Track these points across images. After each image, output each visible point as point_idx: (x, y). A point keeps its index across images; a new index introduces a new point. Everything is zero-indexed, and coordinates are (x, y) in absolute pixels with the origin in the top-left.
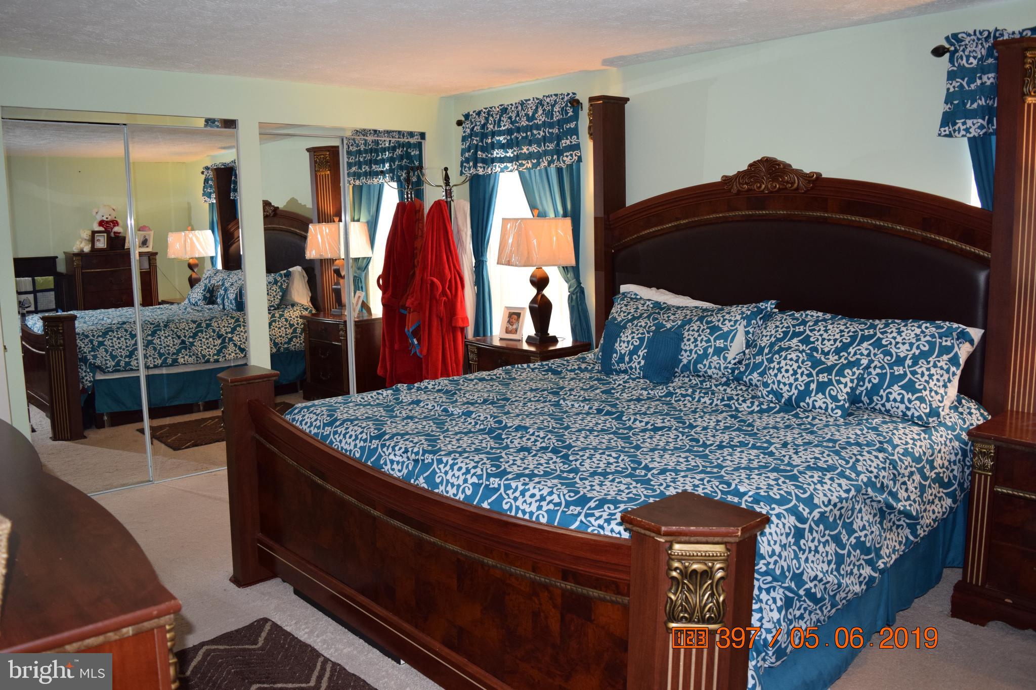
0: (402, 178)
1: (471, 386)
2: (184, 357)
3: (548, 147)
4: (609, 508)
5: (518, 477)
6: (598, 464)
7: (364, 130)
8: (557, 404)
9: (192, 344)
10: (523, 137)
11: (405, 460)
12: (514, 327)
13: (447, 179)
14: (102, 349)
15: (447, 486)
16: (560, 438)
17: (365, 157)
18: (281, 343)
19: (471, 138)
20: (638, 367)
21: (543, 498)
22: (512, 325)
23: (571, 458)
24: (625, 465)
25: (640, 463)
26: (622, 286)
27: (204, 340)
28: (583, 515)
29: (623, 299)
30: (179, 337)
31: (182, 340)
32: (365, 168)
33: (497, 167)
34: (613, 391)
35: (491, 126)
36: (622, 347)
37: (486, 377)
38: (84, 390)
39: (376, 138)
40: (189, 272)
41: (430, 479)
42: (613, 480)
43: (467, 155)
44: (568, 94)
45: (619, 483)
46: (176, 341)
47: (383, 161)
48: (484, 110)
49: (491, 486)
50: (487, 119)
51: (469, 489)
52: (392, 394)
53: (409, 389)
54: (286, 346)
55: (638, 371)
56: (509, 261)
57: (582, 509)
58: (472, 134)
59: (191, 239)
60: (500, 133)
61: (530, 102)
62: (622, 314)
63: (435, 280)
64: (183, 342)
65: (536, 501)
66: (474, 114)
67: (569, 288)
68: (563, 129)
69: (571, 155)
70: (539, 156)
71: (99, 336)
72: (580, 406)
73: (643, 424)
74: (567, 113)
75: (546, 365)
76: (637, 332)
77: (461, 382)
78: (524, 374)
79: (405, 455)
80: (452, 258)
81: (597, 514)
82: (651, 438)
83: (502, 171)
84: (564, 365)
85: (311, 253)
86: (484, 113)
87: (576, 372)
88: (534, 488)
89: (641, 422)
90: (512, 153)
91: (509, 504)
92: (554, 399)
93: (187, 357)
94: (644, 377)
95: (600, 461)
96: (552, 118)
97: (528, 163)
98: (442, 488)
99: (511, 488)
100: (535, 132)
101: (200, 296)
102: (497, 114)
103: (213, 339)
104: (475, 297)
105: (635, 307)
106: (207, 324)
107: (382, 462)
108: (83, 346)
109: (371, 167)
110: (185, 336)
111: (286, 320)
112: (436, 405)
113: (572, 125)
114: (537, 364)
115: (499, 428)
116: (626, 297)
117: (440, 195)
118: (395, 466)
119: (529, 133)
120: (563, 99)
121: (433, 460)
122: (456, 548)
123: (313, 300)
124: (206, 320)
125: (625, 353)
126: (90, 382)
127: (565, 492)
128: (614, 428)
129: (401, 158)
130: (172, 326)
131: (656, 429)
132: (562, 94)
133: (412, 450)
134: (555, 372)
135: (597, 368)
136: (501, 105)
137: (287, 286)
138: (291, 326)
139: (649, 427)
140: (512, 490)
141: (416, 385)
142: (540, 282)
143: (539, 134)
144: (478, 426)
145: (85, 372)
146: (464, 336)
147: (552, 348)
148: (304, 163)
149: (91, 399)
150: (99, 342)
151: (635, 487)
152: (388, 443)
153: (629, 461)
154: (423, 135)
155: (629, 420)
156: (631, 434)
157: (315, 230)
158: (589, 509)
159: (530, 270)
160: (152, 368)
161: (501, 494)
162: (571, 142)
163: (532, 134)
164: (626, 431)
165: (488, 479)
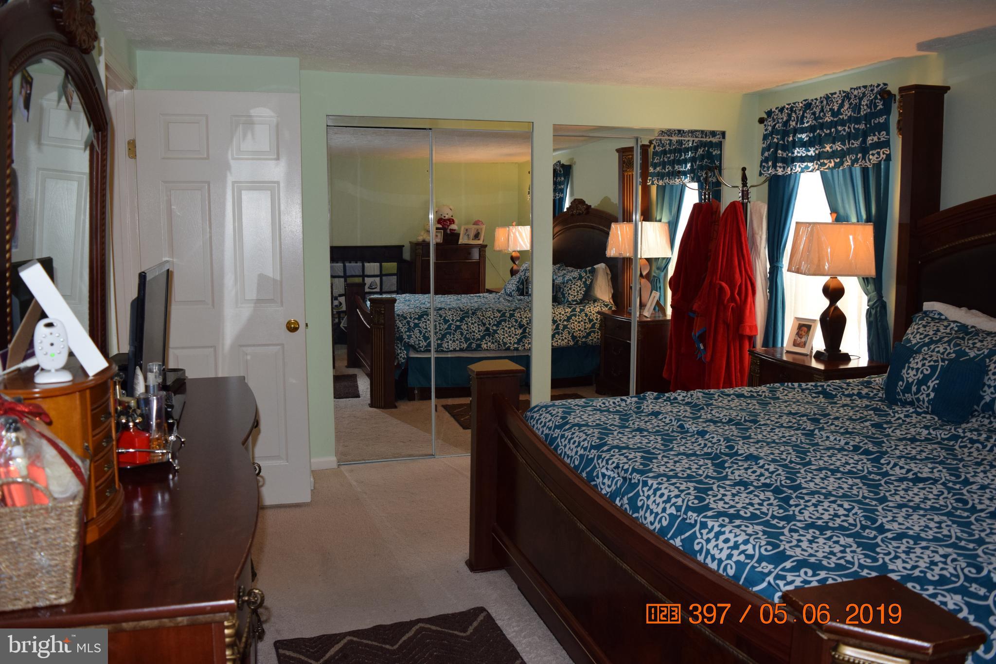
0: (702, 178)
1: (725, 402)
2: (487, 344)
3: (853, 144)
4: (806, 573)
5: (719, 515)
6: (822, 514)
7: (669, 130)
8: (810, 434)
9: (495, 332)
10: (826, 134)
11: (616, 475)
12: (803, 340)
13: (744, 179)
14: (416, 331)
15: (646, 512)
16: (792, 475)
17: (670, 157)
18: (580, 337)
19: (772, 136)
20: (926, 399)
21: (736, 546)
22: (801, 338)
23: (792, 502)
24: (855, 520)
25: (874, 521)
26: (925, 303)
27: (506, 329)
28: (773, 575)
29: (922, 319)
30: (484, 324)
31: (487, 328)
32: (668, 168)
33: (798, 167)
34: (885, 426)
35: (794, 124)
36: (910, 375)
37: (746, 394)
38: (399, 366)
39: (681, 138)
40: (511, 264)
41: (633, 501)
42: (829, 538)
43: (766, 154)
44: (879, 85)
45: (835, 542)
46: (481, 328)
47: (685, 162)
48: (787, 106)
49: (688, 521)
50: (789, 116)
51: (666, 520)
52: (636, 402)
53: (656, 398)
54: (584, 340)
55: (926, 404)
56: (798, 269)
57: (775, 568)
58: (774, 131)
59: (515, 234)
60: (803, 131)
61: (835, 96)
62: (918, 336)
63: (724, 285)
64: (487, 329)
65: (728, 548)
66: (777, 111)
67: (869, 301)
68: (870, 124)
69: (878, 153)
70: (842, 155)
71: (415, 318)
72: (835, 439)
73: (904, 471)
74: (876, 107)
75: (821, 386)
76: (929, 359)
77: (716, 396)
78: (791, 395)
79: (616, 471)
80: (744, 263)
81: (790, 578)
82: (906, 490)
83: (802, 171)
84: (842, 388)
85: (612, 252)
86: (787, 109)
87: (854, 397)
88: (731, 532)
89: (901, 468)
90: (814, 151)
91: (700, 545)
92: (810, 426)
93: (489, 344)
94: (933, 413)
95: (826, 512)
96: (859, 112)
97: (830, 162)
98: (642, 513)
99: (707, 527)
100: (840, 128)
101: (514, 287)
102: (800, 110)
103: (515, 329)
104: (767, 304)
105: (935, 328)
106: (510, 314)
107: (595, 474)
108: (401, 326)
109: (674, 167)
110: (490, 324)
111: (586, 315)
112: (673, 419)
113: (882, 120)
114: (810, 384)
115: (726, 455)
116: (927, 316)
117: (737, 196)
118: (606, 481)
119: (833, 130)
120: (872, 90)
121: (639, 480)
122: (643, 581)
123: (614, 297)
124: (510, 310)
125: (913, 382)
126: (404, 358)
127: (763, 543)
128: (866, 471)
129: (702, 157)
130: (479, 313)
131: (917, 480)
132: (871, 86)
133: (623, 467)
134: (827, 395)
135: (880, 395)
136: (805, 100)
137: (591, 283)
138: (591, 321)
139: (910, 475)
140: (707, 530)
141: (667, 395)
142: (834, 293)
143: (844, 130)
144: (705, 450)
145: (401, 349)
146: (753, 344)
147: (842, 367)
148: (613, 162)
149: (404, 374)
150: (415, 324)
151: (853, 552)
152: (604, 455)
153: (863, 516)
154: (723, 134)
155: (888, 464)
156: (882, 482)
157: (617, 230)
158: (783, 569)
159: (823, 280)
160: (458, 351)
161: (695, 532)
162: (879, 139)
163: (837, 130)
164: (878, 477)
165: (685, 513)
